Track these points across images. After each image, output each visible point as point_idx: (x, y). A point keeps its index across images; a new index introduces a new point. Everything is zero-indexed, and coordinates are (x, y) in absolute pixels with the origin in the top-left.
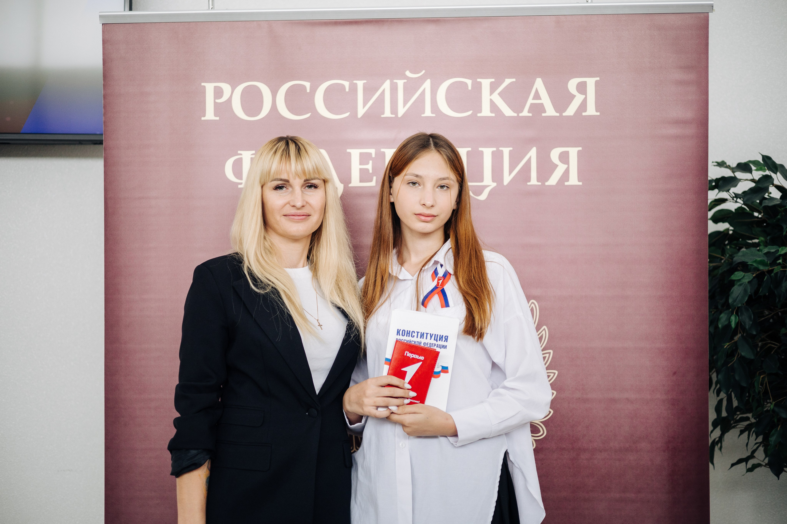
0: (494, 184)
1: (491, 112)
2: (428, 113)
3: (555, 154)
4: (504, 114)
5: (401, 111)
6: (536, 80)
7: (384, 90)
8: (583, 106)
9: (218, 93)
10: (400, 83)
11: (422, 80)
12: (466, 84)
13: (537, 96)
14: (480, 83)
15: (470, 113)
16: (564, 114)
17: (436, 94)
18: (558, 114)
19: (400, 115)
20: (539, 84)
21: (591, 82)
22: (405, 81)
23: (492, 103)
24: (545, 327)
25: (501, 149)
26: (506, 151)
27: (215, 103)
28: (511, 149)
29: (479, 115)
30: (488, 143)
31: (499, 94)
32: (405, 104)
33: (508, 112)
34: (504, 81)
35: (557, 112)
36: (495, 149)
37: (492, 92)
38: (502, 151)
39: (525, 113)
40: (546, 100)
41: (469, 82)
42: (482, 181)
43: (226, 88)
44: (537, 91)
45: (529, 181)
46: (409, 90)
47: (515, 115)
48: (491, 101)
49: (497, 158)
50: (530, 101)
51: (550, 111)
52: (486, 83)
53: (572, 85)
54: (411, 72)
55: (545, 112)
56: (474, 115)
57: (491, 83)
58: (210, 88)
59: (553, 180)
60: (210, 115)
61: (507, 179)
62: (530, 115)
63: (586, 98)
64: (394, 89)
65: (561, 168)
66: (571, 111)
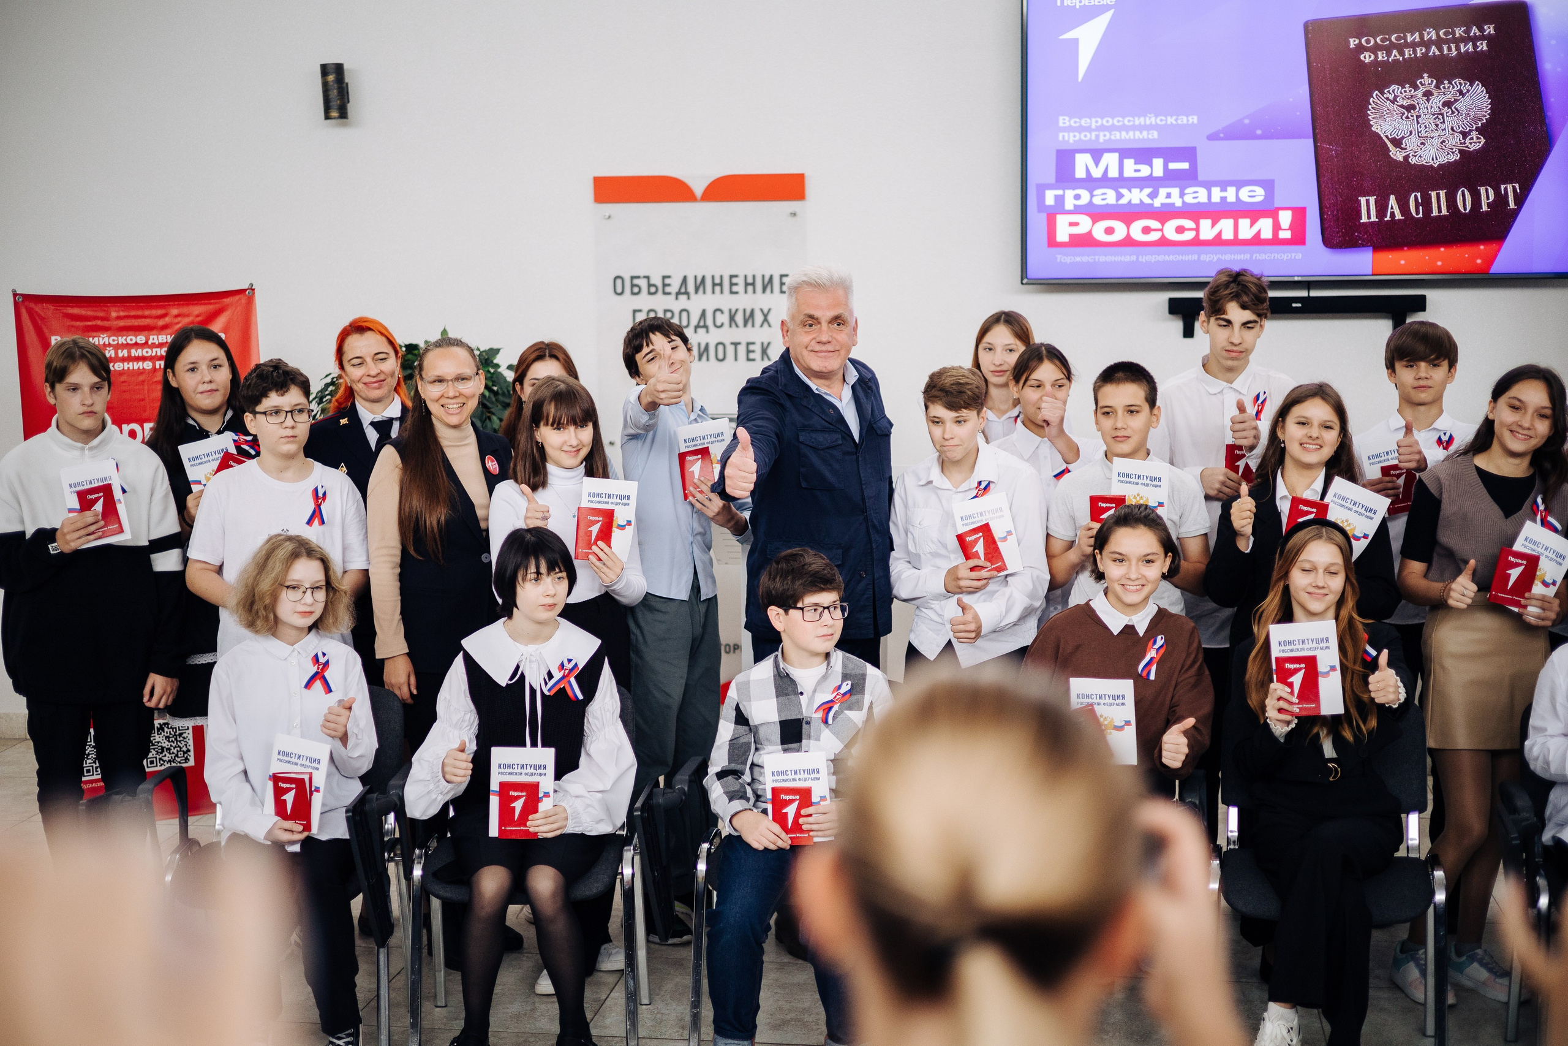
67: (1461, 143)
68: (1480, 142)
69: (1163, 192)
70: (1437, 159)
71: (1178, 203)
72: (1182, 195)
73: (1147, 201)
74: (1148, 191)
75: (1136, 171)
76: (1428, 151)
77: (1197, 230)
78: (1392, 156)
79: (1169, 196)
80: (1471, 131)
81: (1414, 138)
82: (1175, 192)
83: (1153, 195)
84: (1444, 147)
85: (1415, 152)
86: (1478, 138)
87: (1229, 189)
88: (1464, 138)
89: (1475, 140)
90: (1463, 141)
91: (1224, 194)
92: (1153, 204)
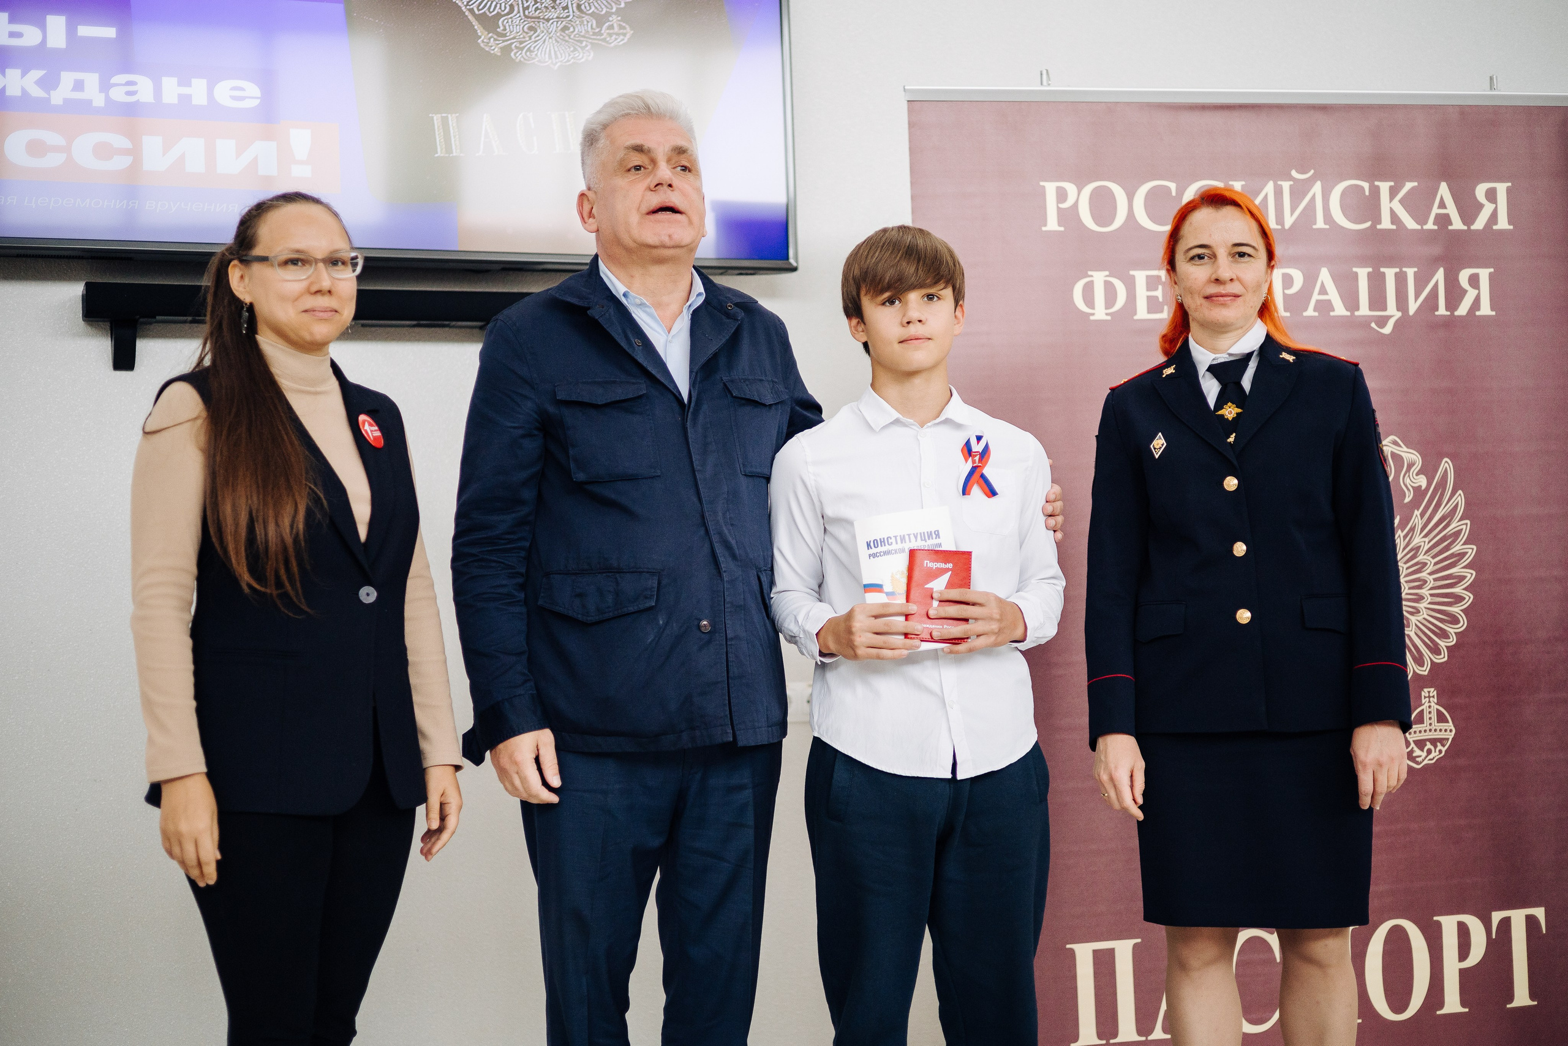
0: (1399, 314)
1: (1392, 223)
2: (1320, 224)
3: (1464, 276)
4: (1406, 227)
5: (1289, 221)
6: (1440, 184)
7: (1266, 196)
8: (1494, 217)
9: (1062, 195)
10: (1286, 185)
11: (1309, 183)
12: (1362, 188)
13: (1442, 205)
14: (1378, 187)
15: (1368, 224)
16: (1472, 227)
17: (1328, 200)
18: (1465, 228)
19: (1287, 225)
20: (1444, 190)
21: (1502, 188)
22: (1292, 183)
23: (1392, 211)
24: (1460, 492)
25: (1404, 269)
26: (1410, 272)
27: (1058, 207)
28: (1416, 269)
29: (1379, 227)
30: (1390, 262)
31: (1400, 201)
32: (1293, 211)
33: (1411, 224)
34: (1405, 184)
35: (1464, 224)
36: (1397, 270)
37: (1391, 199)
38: (1406, 272)
39: (1430, 225)
40: (1452, 210)
41: (1366, 185)
42: (1385, 309)
43: (1071, 188)
44: (1442, 198)
45: (1437, 310)
46: (1298, 193)
47: (1419, 227)
48: (1391, 210)
49: (1401, 279)
50: (1435, 210)
51: (1457, 224)
52: (1384, 187)
53: (1481, 190)
54: (1298, 172)
55: (1451, 224)
56: (1373, 227)
57: (1391, 188)
58: (1050, 188)
59: (1462, 310)
60: (1052, 224)
61: (1413, 307)
62: (1436, 227)
63: (1496, 207)
64: (1279, 192)
65: (1471, 294)
66: (1479, 224)
67: (594, 34)
68: (624, 35)
69: (67, 78)
70: (556, 57)
71: (99, 101)
72: (105, 87)
73: (36, 92)
74: (36, 74)
75: (12, 35)
76: (540, 42)
77: (135, 152)
78: (482, 45)
79: (79, 86)
80: (608, 14)
81: (517, 17)
82: (92, 80)
83: (49, 83)
84: (567, 38)
85: (521, 43)
86: (621, 27)
87: (194, 81)
88: (600, 24)
89: (616, 29)
90: (597, 30)
91: (185, 90)
92: (48, 100)
